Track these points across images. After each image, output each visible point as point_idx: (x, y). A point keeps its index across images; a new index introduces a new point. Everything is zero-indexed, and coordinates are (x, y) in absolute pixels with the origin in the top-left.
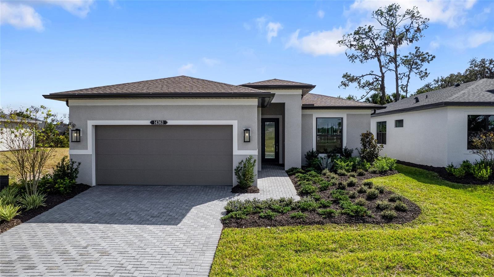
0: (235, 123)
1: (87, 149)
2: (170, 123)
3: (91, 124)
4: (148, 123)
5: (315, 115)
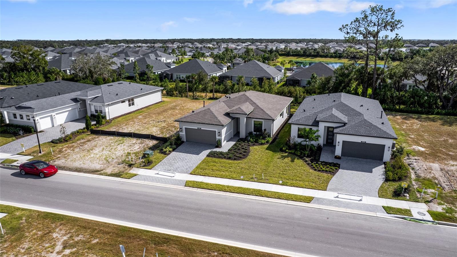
0: (217, 131)
1: (183, 133)
2: (202, 129)
3: (184, 127)
4: (197, 128)
5: (253, 120)
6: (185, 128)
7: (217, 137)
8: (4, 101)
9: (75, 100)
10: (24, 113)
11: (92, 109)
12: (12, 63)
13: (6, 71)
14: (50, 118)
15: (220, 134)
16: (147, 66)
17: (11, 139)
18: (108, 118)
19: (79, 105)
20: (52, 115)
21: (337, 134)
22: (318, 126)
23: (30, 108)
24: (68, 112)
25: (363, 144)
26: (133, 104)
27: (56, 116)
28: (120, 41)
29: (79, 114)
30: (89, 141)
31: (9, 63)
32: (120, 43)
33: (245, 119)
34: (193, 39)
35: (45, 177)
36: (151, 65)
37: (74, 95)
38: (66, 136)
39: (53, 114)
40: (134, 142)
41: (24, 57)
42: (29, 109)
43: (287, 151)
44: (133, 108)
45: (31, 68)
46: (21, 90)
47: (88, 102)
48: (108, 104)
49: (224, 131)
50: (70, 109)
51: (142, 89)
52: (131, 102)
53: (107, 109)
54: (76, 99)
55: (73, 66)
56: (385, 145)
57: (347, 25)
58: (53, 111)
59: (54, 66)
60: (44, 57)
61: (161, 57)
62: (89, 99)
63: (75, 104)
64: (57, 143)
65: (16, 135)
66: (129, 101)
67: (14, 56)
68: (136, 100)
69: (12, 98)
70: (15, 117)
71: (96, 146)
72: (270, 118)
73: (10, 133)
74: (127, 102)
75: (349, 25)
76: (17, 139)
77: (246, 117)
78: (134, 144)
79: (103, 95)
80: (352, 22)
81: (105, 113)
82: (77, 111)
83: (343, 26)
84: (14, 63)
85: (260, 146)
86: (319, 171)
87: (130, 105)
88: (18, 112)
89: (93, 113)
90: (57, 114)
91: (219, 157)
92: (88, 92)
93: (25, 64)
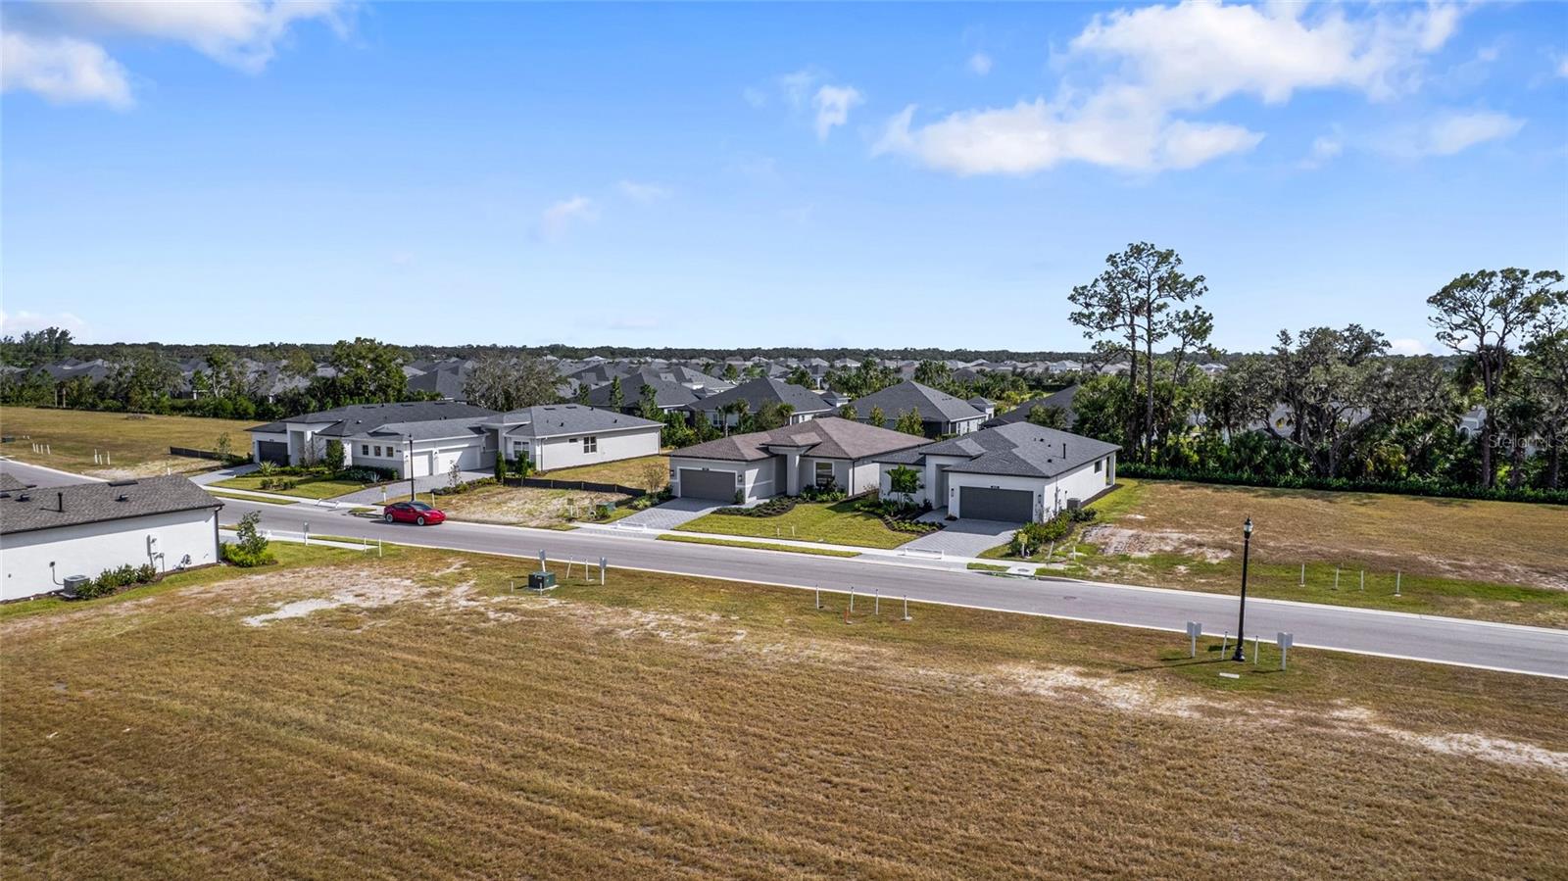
0: (737, 472)
1: (676, 479)
2: (710, 470)
3: (679, 468)
4: (701, 469)
5: (816, 460)
6: (681, 470)
7: (737, 486)
8: (344, 425)
9: (478, 430)
10: (384, 444)
11: (509, 451)
12: (328, 380)
13: (314, 396)
14: (427, 456)
15: (742, 481)
16: (642, 388)
17: (357, 487)
18: (538, 468)
19: (484, 440)
20: (431, 452)
21: (950, 474)
22: (925, 465)
23: (397, 434)
24: (460, 453)
25: (995, 490)
26: (594, 449)
27: (439, 455)
28: (592, 352)
29: (482, 459)
30: (500, 493)
31: (323, 378)
32: (590, 356)
33: (798, 458)
34: (812, 350)
35: (425, 525)
36: (652, 387)
37: (475, 421)
38: (457, 486)
39: (435, 450)
40: (584, 496)
41: (358, 365)
42: (395, 436)
43: (862, 508)
44: (591, 458)
45: (370, 391)
46: (372, 411)
47: (503, 434)
48: (542, 439)
49: (751, 475)
50: (467, 445)
51: (616, 421)
52: (590, 442)
53: (538, 450)
54: (480, 428)
55: (467, 384)
56: (1032, 492)
57: (1086, 287)
58: (435, 444)
59: (422, 387)
60: (402, 365)
61: (690, 381)
62: (506, 427)
63: (476, 436)
64: (440, 495)
65: (366, 481)
66: (586, 441)
67: (337, 363)
68: (600, 442)
69: (358, 423)
70: (366, 452)
71: (513, 499)
72: (845, 456)
73: (355, 480)
74: (581, 443)
75: (1089, 288)
76: (368, 487)
77: (801, 456)
78: (583, 499)
79: (535, 424)
80: (1097, 280)
81: (534, 456)
82: (478, 452)
83: (1075, 289)
84: (333, 378)
85: (819, 505)
86: (901, 531)
87: (586, 450)
88: (372, 443)
89: (509, 458)
90: (441, 451)
91: (734, 514)
92: (505, 417)
93: (359, 380)
